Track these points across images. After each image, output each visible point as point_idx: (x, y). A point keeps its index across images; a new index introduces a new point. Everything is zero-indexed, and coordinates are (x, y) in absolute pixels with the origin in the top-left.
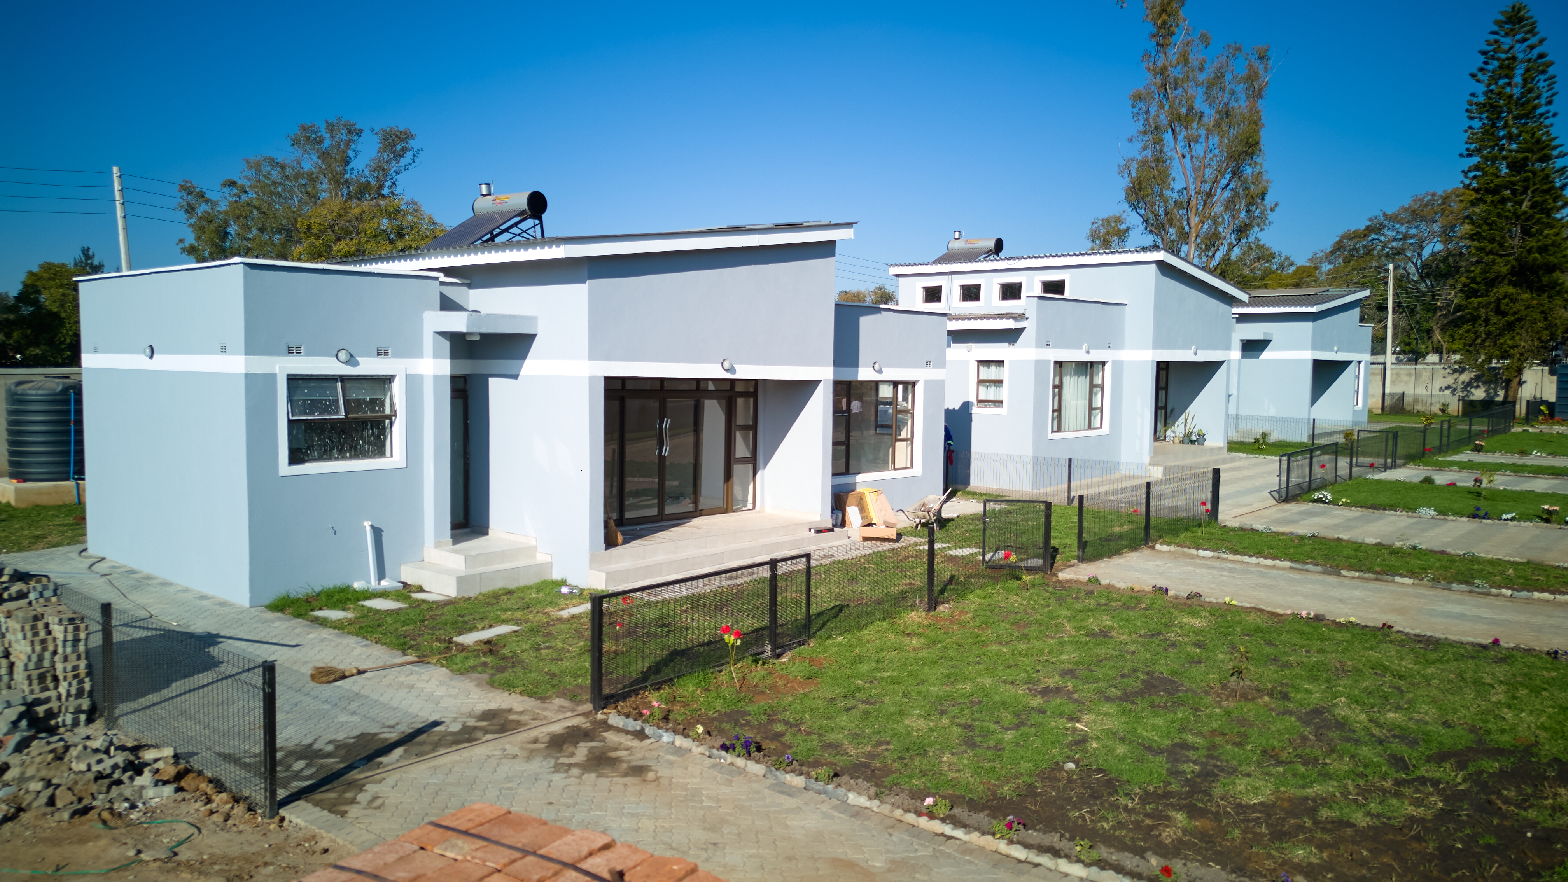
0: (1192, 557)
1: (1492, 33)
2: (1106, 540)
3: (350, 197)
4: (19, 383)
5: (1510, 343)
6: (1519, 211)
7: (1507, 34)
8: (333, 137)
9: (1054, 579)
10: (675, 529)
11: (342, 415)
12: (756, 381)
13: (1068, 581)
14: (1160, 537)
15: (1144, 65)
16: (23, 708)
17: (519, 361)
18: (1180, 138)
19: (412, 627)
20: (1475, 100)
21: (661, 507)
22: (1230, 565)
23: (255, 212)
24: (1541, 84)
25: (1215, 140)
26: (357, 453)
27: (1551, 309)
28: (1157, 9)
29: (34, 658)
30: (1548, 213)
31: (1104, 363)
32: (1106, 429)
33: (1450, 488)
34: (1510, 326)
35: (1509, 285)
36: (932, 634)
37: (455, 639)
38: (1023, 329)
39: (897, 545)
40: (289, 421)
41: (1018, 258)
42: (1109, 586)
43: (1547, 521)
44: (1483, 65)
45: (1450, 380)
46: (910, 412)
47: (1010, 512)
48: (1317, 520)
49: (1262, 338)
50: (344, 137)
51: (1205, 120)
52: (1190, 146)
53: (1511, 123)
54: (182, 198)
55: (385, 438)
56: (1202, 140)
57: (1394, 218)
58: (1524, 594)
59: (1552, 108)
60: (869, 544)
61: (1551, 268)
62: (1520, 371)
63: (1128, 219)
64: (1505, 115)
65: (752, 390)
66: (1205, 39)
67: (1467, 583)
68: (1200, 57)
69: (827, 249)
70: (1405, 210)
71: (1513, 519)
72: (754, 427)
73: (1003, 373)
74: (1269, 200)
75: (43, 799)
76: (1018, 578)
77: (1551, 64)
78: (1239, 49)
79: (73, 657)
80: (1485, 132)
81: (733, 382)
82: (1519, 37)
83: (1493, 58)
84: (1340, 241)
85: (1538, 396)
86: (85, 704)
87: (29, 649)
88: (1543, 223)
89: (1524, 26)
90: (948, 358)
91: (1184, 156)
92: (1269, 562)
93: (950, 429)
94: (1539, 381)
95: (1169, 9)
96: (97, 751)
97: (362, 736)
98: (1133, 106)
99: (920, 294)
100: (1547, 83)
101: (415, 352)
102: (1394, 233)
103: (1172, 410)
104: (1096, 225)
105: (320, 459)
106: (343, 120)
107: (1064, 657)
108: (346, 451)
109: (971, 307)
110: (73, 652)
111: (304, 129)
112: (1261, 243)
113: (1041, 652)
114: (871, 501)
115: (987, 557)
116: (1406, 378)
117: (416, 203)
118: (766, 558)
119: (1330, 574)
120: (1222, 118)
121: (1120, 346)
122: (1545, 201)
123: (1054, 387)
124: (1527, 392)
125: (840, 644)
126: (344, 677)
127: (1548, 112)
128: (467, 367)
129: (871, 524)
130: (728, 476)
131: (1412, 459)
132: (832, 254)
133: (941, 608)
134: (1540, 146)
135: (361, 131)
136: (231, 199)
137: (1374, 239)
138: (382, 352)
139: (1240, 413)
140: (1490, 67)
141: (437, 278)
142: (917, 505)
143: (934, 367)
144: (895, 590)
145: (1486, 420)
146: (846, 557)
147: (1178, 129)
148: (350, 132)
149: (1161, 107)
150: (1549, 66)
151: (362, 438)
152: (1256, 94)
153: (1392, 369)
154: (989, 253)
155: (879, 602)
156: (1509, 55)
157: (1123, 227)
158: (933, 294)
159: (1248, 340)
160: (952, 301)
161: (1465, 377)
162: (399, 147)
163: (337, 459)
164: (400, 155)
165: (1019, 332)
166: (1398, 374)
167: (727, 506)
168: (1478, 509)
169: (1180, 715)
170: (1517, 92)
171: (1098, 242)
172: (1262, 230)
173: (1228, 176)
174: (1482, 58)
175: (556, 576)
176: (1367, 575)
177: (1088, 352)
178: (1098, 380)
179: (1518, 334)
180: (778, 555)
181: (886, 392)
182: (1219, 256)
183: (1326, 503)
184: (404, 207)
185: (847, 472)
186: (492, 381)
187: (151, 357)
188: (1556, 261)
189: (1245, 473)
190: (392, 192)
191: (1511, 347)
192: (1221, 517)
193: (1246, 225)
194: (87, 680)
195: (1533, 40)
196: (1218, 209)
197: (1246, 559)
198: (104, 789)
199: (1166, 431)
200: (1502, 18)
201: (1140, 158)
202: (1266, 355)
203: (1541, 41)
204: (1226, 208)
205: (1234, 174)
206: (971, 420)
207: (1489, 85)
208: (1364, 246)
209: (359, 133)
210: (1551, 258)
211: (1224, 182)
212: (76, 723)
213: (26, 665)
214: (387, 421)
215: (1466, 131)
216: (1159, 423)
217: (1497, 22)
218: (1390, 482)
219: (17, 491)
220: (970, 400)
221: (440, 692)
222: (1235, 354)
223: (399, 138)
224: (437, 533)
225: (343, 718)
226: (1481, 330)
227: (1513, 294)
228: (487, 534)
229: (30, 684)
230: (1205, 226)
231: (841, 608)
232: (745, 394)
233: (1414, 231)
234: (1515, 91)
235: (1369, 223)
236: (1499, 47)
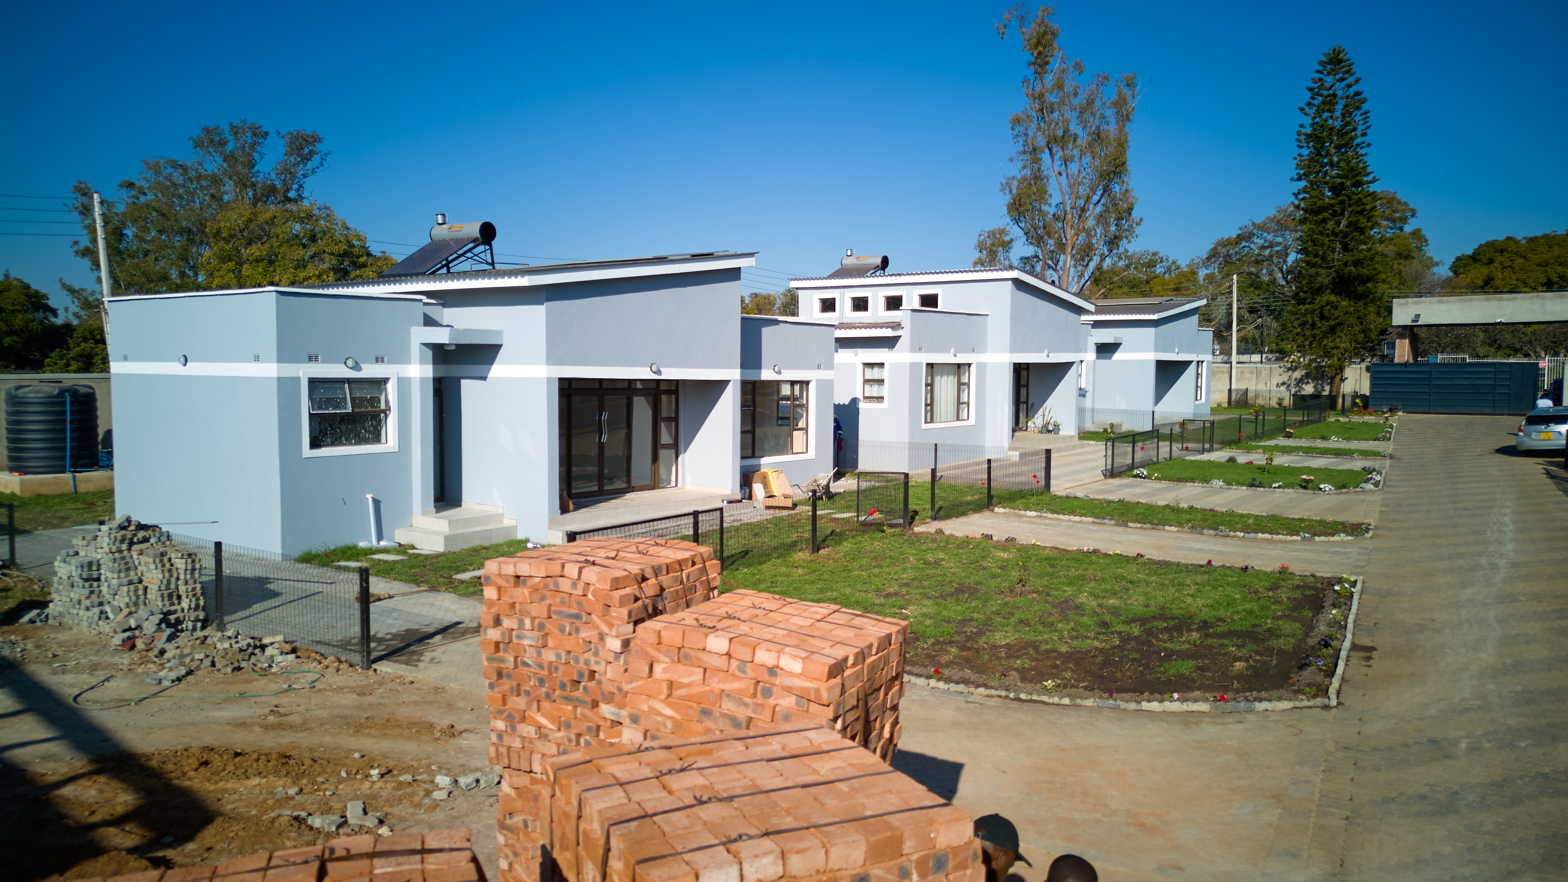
0: (1021, 516)
1: (1317, 72)
2: (958, 505)
3: (256, 201)
4: (19, 388)
5: (1331, 344)
6: (1337, 230)
7: (1329, 74)
8: (236, 139)
9: (911, 532)
10: (613, 501)
11: (350, 410)
12: (677, 381)
13: (921, 533)
14: (1000, 503)
15: (1024, 90)
16: (162, 616)
17: (488, 366)
18: (1057, 157)
19: (417, 570)
20: (1304, 131)
21: (601, 486)
22: (1047, 521)
23: (154, 214)
24: (1357, 118)
25: (1087, 159)
26: (362, 441)
27: (1365, 315)
28: (1034, 41)
29: (165, 582)
30: (1362, 231)
31: (969, 365)
32: (972, 420)
33: (1249, 465)
34: (1332, 330)
35: (1330, 294)
36: (813, 566)
37: (454, 577)
38: (899, 337)
39: (792, 512)
40: (310, 414)
41: (899, 275)
42: (951, 535)
43: (1305, 488)
44: (1310, 100)
45: (1285, 378)
46: (806, 407)
47: (887, 487)
48: (1131, 490)
49: (1112, 341)
50: (249, 140)
51: (1079, 142)
52: (1066, 165)
53: (1333, 151)
54: (76, 199)
55: (381, 428)
56: (1076, 159)
57: (1262, 227)
58: (1252, 535)
59: (1367, 139)
60: (771, 511)
61: (1366, 280)
62: (1341, 369)
63: (1012, 231)
64: (1328, 144)
65: (673, 388)
66: (1078, 67)
67: (1216, 529)
68: (1074, 83)
69: (733, 274)
70: (1271, 220)
71: (1279, 487)
72: (676, 419)
73: (885, 374)
74: (1135, 214)
75: (207, 662)
76: (883, 531)
77: (1364, 101)
78: (1107, 78)
79: (192, 581)
80: (1311, 160)
81: (658, 382)
82: (1338, 77)
83: (1318, 94)
84: (1215, 248)
85: (1357, 390)
86: (202, 615)
87: (160, 576)
88: (1356, 240)
89: (1343, 67)
90: (835, 361)
91: (1060, 174)
92: (1077, 518)
93: (840, 421)
94: (1358, 377)
95: (1043, 42)
96: (230, 638)
97: (407, 630)
98: (1013, 129)
99: (817, 305)
100: (1363, 117)
101: (403, 358)
102: (1262, 241)
103: (1032, 405)
104: (983, 237)
105: (333, 444)
106: (249, 122)
107: (904, 576)
108: (351, 439)
109: (860, 316)
110: (191, 578)
111: (207, 131)
112: (1129, 254)
113: (889, 574)
114: (772, 479)
115: (862, 518)
116: (1248, 376)
117: (328, 209)
118: (691, 510)
119: (1120, 525)
120: (1094, 140)
121: (983, 351)
122: (1358, 221)
123: (927, 385)
124: (1347, 388)
125: (745, 573)
126: (380, 599)
127: (1364, 142)
128: (446, 371)
129: (772, 496)
130: (655, 458)
131: (1227, 443)
132: (739, 278)
133: (822, 552)
134: (1354, 173)
135: (267, 134)
136: (129, 201)
137: (1244, 247)
138: (379, 360)
139: (1096, 407)
140: (1316, 102)
141: (421, 300)
142: (810, 481)
143: (824, 369)
144: (789, 541)
145: (1301, 412)
146: (752, 521)
147: (1054, 150)
148: (255, 135)
149: (1039, 129)
150: (1362, 103)
151: (364, 428)
152: (1125, 118)
153: (1237, 368)
154: (877, 268)
155: (775, 549)
156: (1331, 92)
157: (1007, 238)
158: (828, 305)
159: (1102, 344)
160: (844, 311)
161: (1298, 374)
162: (306, 151)
163: (344, 445)
164: (306, 159)
165: (897, 339)
166: (1242, 372)
167: (655, 484)
168: (1254, 480)
169: (973, 604)
170: (1338, 124)
171: (984, 252)
172: (1129, 242)
173: (1099, 193)
174: (1309, 94)
175: (520, 536)
176: (1146, 526)
177: (955, 356)
178: (965, 379)
179: (1339, 336)
180: (700, 509)
181: (786, 390)
182: (1092, 265)
183: (1144, 478)
184: (316, 212)
185: (753, 456)
186: (463, 382)
187: (185, 365)
188: (1368, 273)
189: (1090, 456)
190: (300, 195)
191: (1332, 348)
192: (1052, 489)
193: (1116, 237)
194: (201, 598)
195: (1351, 80)
196: (1091, 223)
197: (1061, 517)
198: (247, 658)
199: (1027, 423)
200: (1324, 59)
201: (1019, 176)
202: (1117, 356)
203: (1357, 81)
204: (1098, 223)
205: (1105, 191)
206: (858, 414)
207: (1314, 118)
208: (1236, 253)
209: (266, 135)
210: (1365, 271)
211: (1096, 198)
212: (194, 629)
213: (160, 587)
214: (382, 415)
215: (1295, 158)
216: (1021, 415)
217: (1321, 63)
218: (1200, 462)
219: (22, 481)
220: (858, 396)
221: (454, 607)
222: (1091, 355)
223: (307, 141)
224: (424, 504)
225: (391, 621)
226: (1308, 333)
227: (1333, 302)
228: (460, 506)
229: (163, 601)
230: (1080, 238)
231: (747, 553)
232: (668, 392)
233: (1279, 240)
234: (1336, 123)
235: (1239, 232)
236: (1322, 85)
